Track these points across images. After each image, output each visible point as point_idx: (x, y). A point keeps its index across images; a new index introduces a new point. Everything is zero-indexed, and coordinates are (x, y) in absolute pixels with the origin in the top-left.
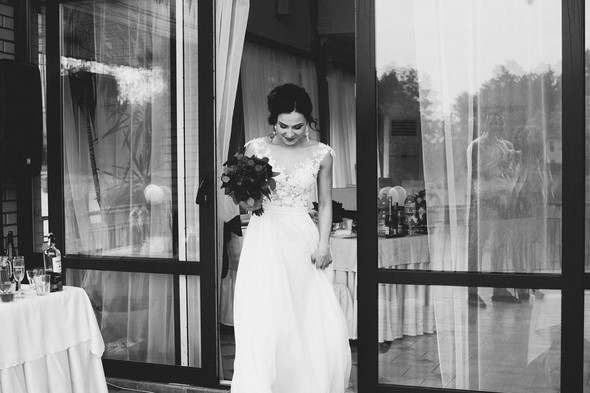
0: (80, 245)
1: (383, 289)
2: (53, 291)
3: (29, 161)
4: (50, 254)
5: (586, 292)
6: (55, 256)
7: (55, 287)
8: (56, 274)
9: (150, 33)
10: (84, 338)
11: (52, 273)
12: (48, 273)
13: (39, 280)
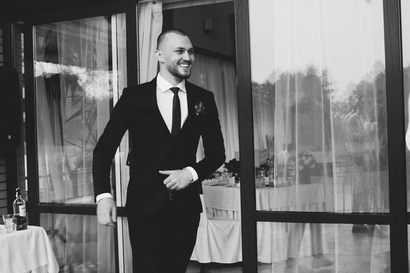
0: (54, 196)
1: (260, 225)
2: (19, 229)
3: (10, 137)
4: (19, 203)
5: (408, 225)
6: (20, 205)
7: (21, 226)
8: (22, 217)
9: (95, 42)
10: (43, 263)
11: (18, 217)
12: (16, 216)
13: (9, 222)
